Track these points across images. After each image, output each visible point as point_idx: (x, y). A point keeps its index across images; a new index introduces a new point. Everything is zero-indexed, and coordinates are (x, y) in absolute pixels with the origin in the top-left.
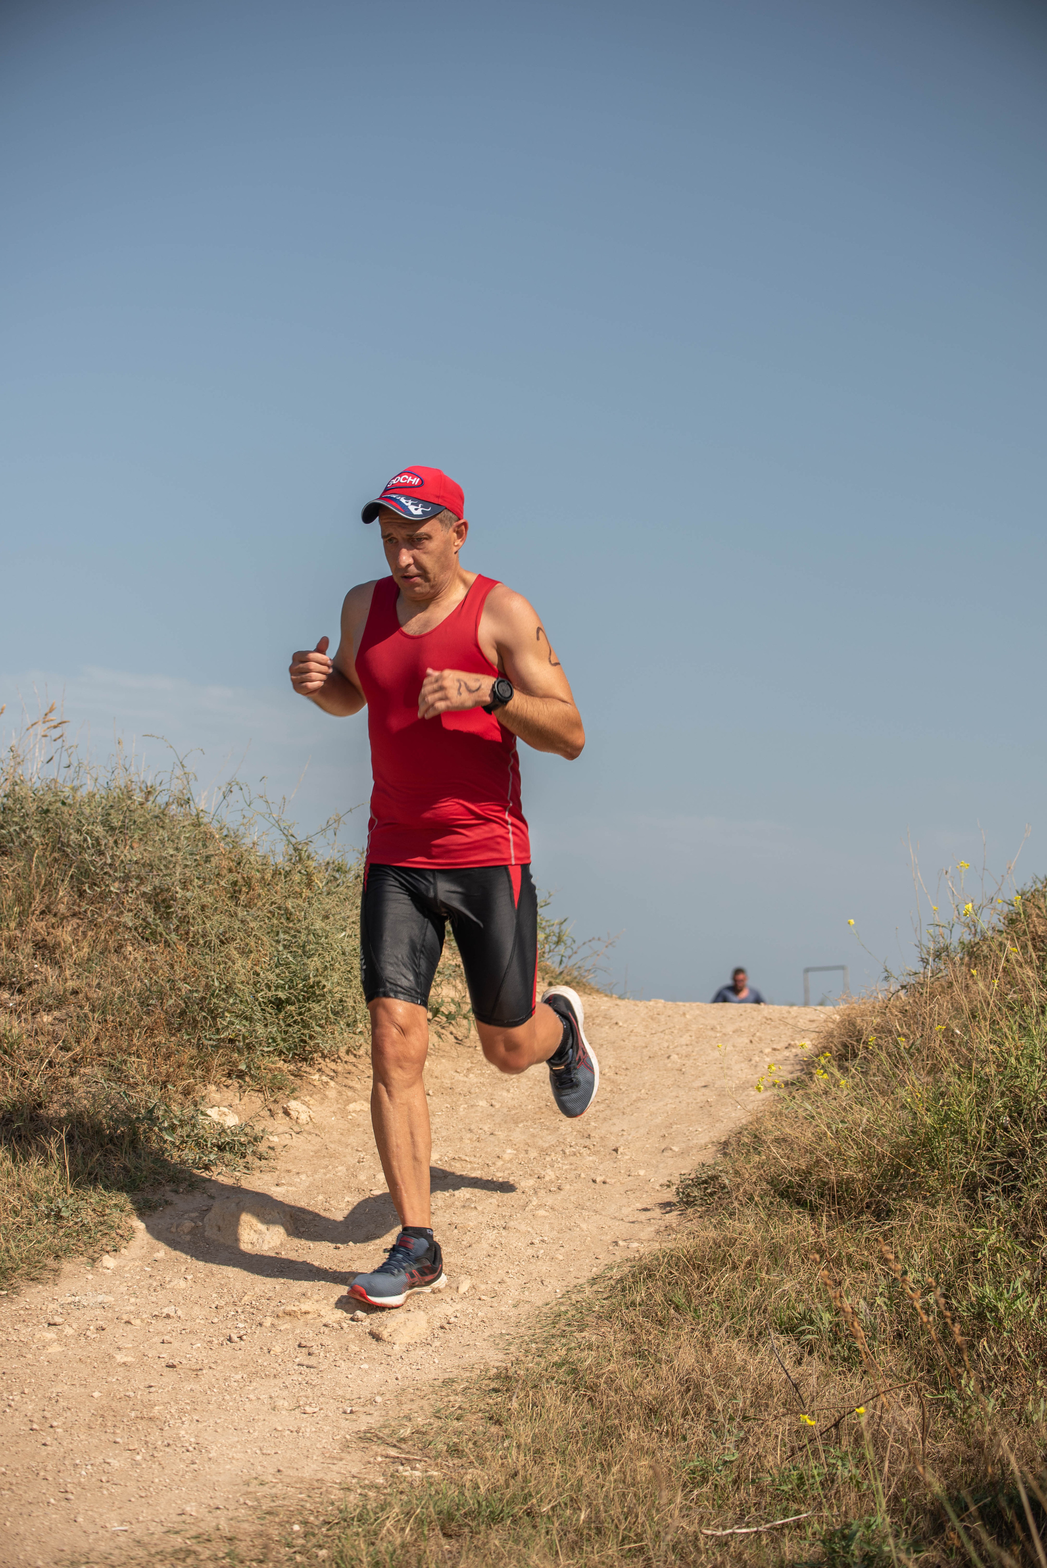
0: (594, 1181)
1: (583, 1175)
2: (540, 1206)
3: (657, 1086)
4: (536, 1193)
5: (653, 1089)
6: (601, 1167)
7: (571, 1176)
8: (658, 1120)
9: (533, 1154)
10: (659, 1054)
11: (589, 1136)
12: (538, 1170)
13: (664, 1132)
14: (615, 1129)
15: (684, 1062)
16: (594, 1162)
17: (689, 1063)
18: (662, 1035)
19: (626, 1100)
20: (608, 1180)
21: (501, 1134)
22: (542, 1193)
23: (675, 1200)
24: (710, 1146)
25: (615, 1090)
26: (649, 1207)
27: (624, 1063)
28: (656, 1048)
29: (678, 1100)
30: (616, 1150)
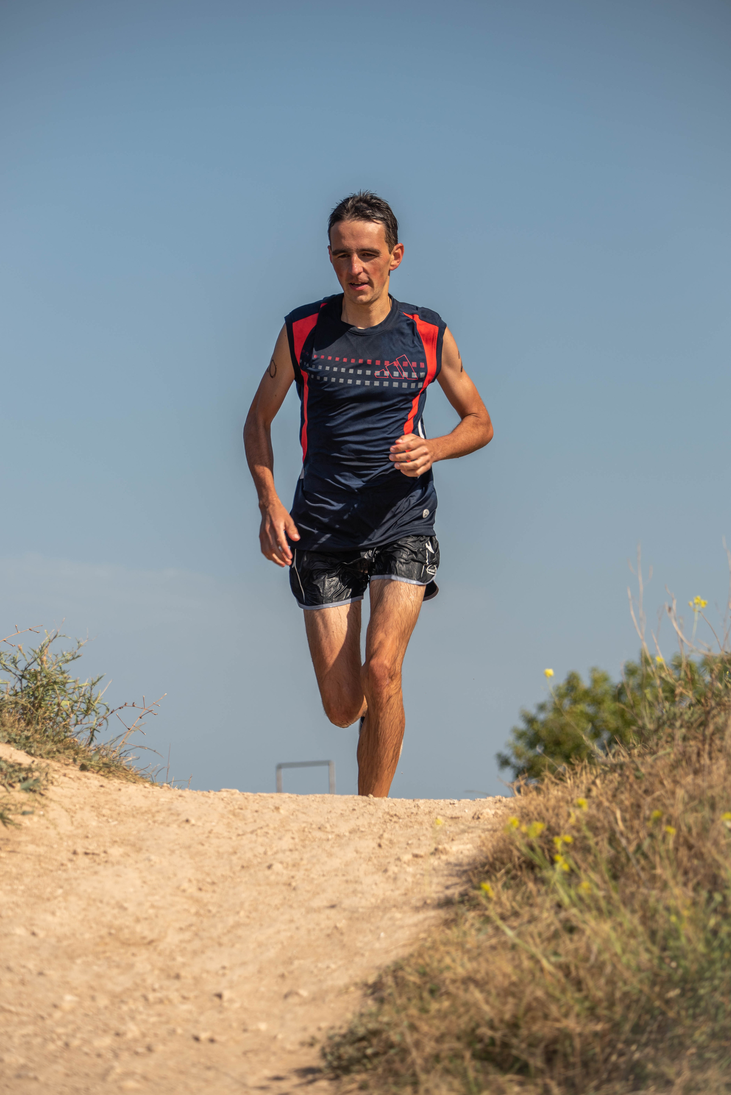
0: (197, 1039)
1: (179, 1031)
2: (129, 1075)
3: (261, 907)
4: (116, 1056)
5: (256, 910)
6: (202, 1019)
7: (162, 1031)
8: (272, 953)
9: (103, 1001)
10: (255, 862)
11: (178, 977)
12: (114, 1023)
13: (281, 970)
14: (214, 966)
15: (292, 873)
16: (190, 1012)
17: (300, 874)
18: (253, 837)
19: (220, 926)
20: (217, 1037)
21: (54, 974)
22: (125, 1056)
23: (322, 1064)
24: (352, 989)
25: (202, 912)
26: (282, 1074)
27: (208, 874)
28: (249, 855)
29: (293, 926)
30: (220, 996)
